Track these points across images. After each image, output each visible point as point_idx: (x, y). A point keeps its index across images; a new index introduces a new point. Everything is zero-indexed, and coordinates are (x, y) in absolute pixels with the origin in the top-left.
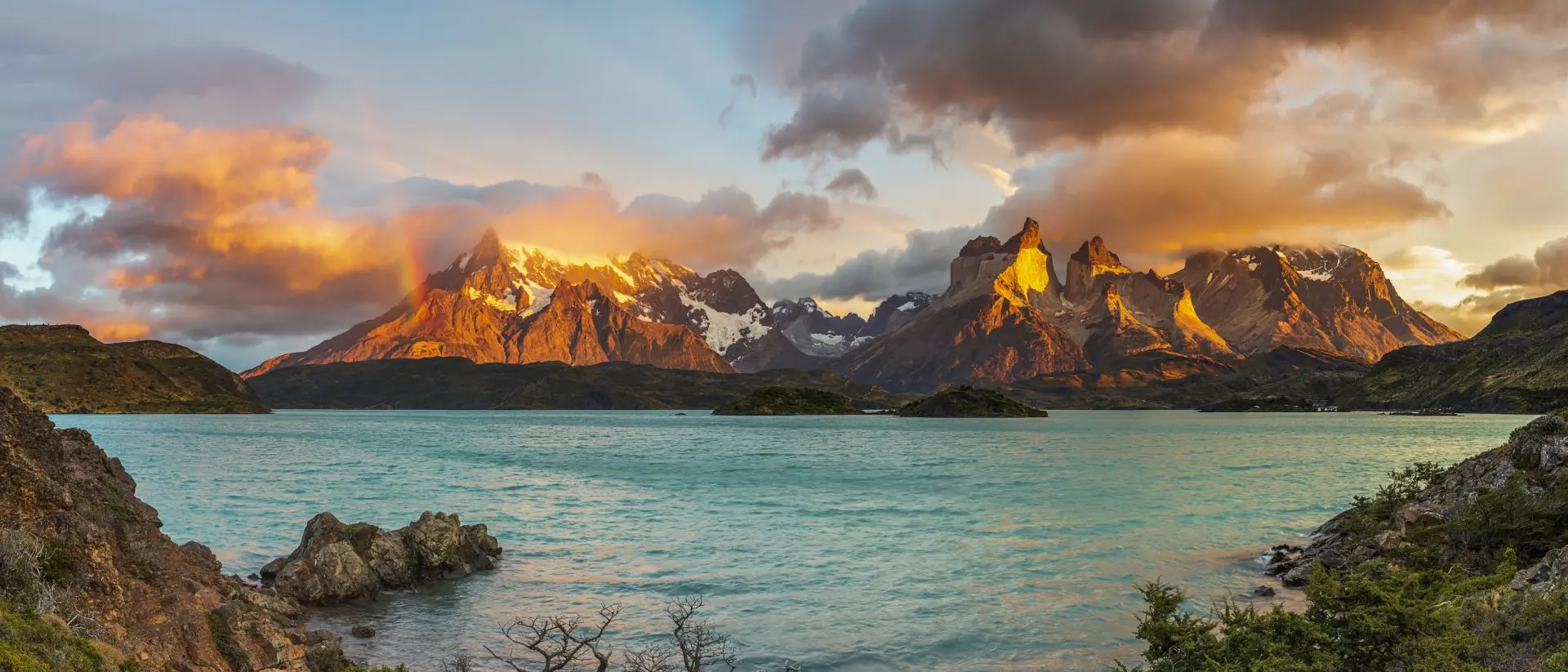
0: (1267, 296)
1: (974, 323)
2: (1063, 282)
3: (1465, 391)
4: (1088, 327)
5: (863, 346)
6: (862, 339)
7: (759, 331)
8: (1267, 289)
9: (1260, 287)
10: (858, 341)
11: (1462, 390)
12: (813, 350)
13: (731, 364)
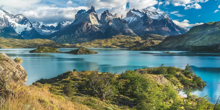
0: (144, 23)
1: (80, 28)
2: (100, 20)
3: (182, 46)
4: (105, 29)
5: (55, 33)
6: (54, 31)
7: (29, 29)
8: (144, 21)
9: (142, 21)
10: (53, 32)
11: (181, 45)
12: (43, 33)
13: (22, 36)
